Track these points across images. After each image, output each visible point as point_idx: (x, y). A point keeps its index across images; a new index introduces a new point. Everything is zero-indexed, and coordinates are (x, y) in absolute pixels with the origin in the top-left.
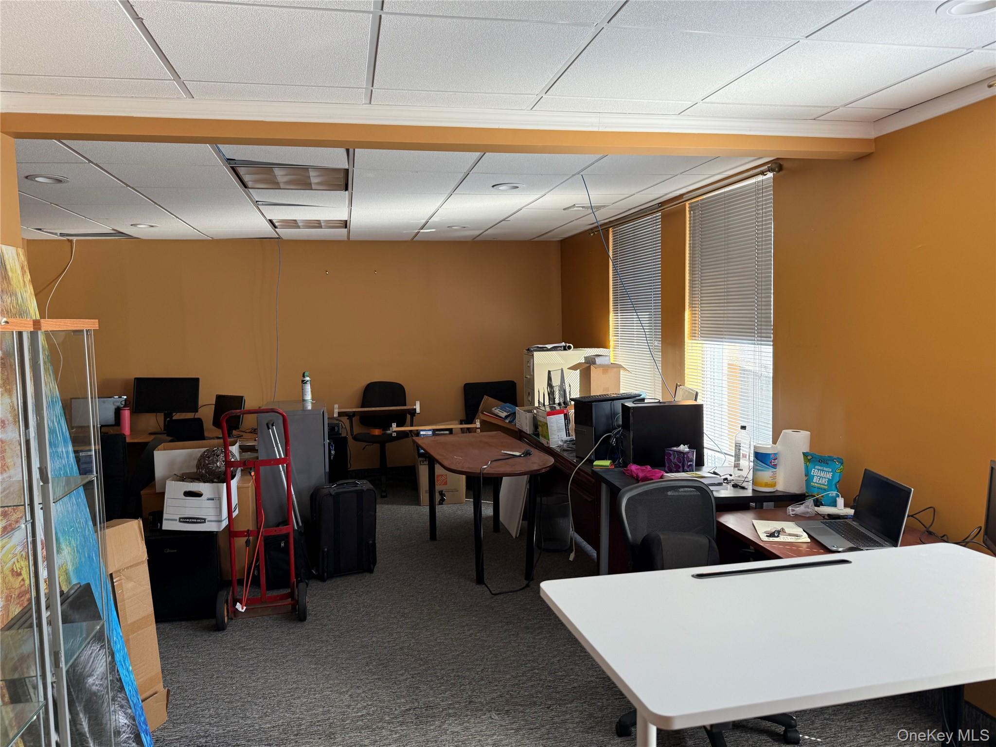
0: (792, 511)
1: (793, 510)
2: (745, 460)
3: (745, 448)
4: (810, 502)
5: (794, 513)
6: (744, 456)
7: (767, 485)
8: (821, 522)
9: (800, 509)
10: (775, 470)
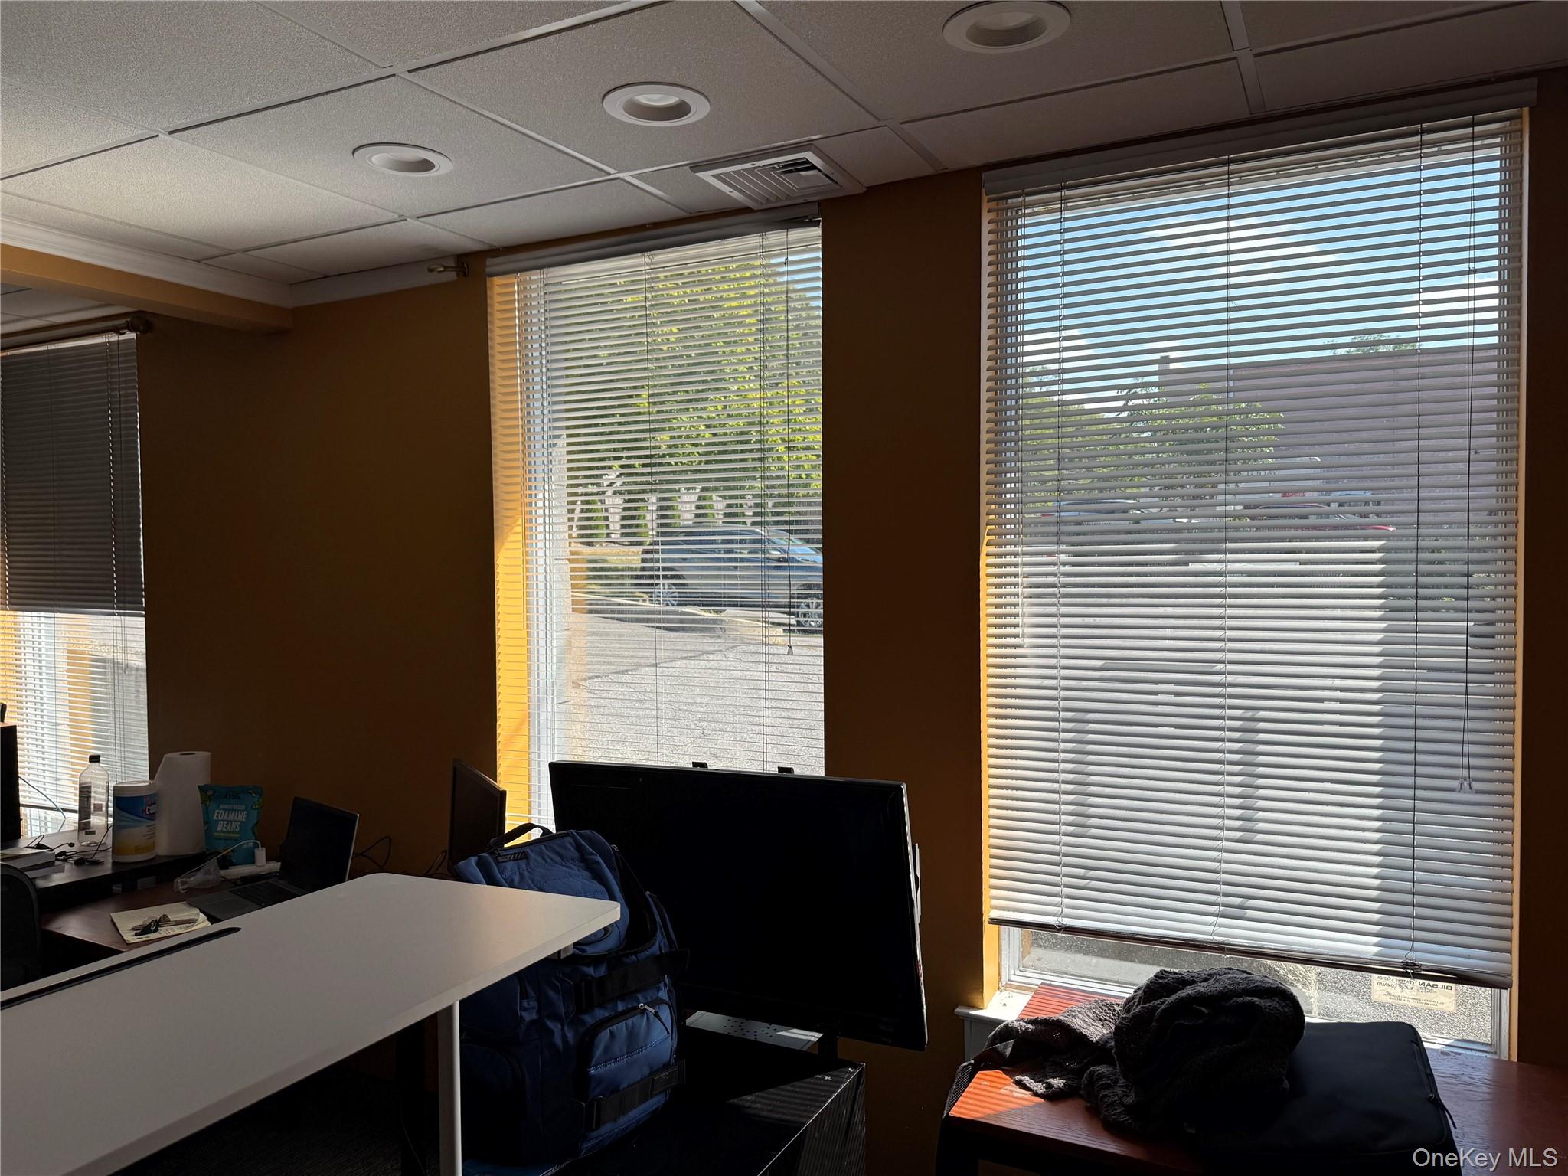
0: (182, 885)
1: (184, 883)
2: (99, 815)
3: (100, 793)
4: (212, 864)
5: (185, 886)
6: (98, 808)
7: (138, 850)
8: (230, 891)
9: (196, 879)
10: (151, 823)
